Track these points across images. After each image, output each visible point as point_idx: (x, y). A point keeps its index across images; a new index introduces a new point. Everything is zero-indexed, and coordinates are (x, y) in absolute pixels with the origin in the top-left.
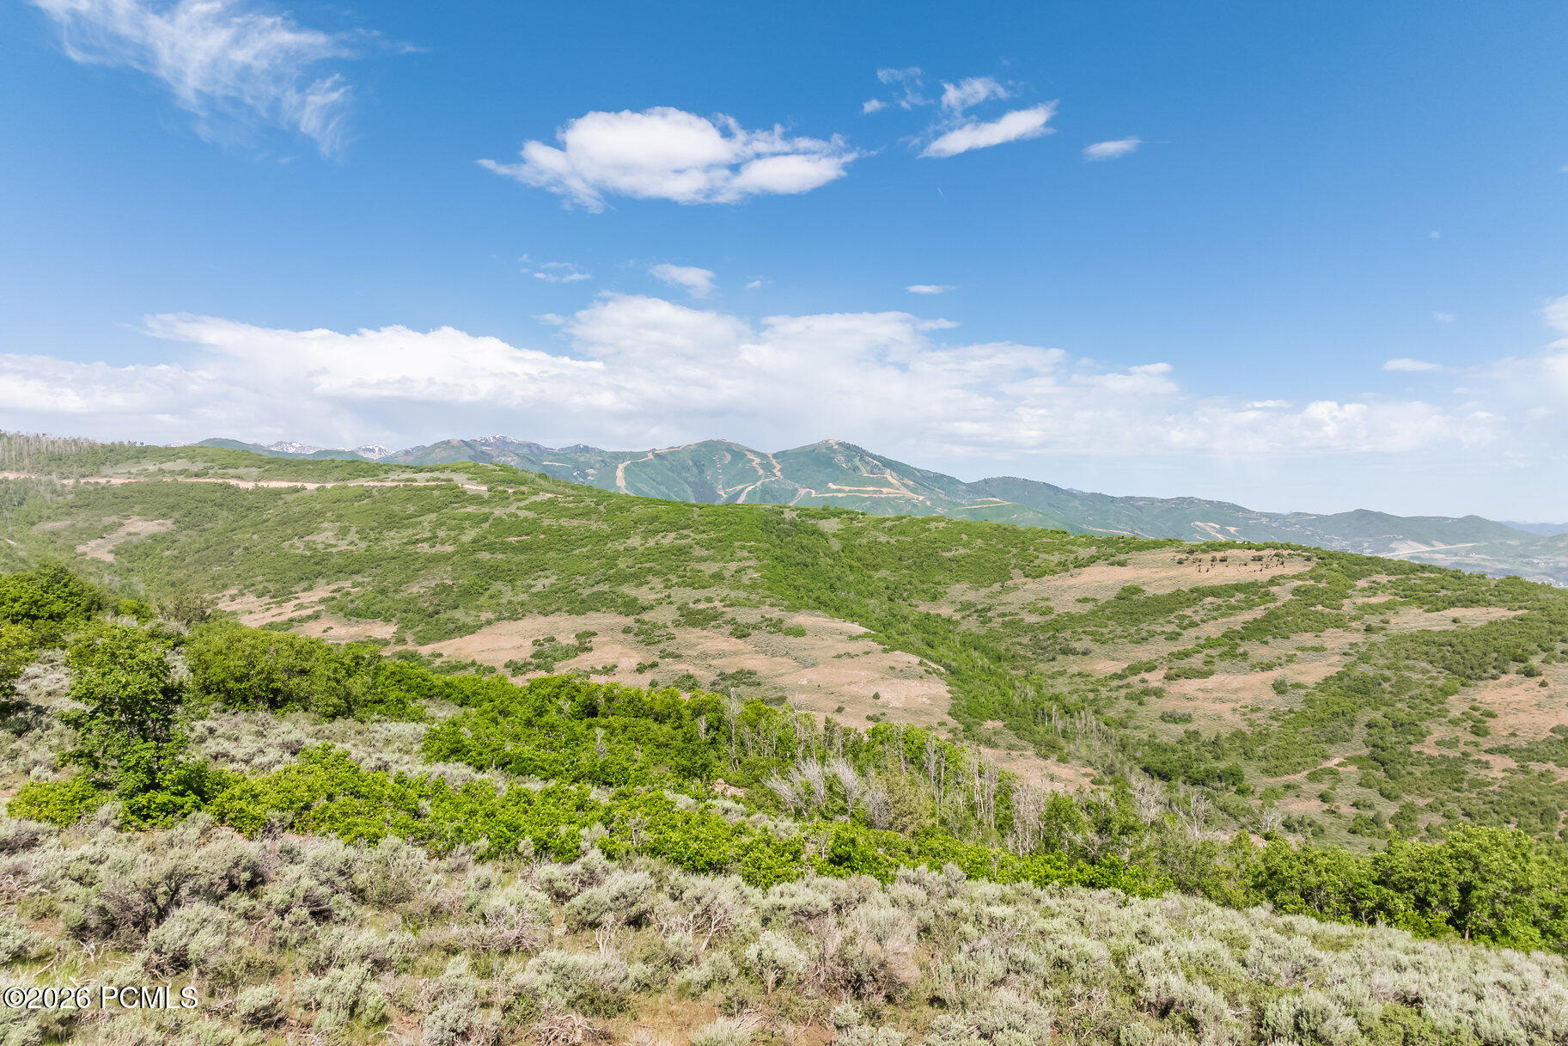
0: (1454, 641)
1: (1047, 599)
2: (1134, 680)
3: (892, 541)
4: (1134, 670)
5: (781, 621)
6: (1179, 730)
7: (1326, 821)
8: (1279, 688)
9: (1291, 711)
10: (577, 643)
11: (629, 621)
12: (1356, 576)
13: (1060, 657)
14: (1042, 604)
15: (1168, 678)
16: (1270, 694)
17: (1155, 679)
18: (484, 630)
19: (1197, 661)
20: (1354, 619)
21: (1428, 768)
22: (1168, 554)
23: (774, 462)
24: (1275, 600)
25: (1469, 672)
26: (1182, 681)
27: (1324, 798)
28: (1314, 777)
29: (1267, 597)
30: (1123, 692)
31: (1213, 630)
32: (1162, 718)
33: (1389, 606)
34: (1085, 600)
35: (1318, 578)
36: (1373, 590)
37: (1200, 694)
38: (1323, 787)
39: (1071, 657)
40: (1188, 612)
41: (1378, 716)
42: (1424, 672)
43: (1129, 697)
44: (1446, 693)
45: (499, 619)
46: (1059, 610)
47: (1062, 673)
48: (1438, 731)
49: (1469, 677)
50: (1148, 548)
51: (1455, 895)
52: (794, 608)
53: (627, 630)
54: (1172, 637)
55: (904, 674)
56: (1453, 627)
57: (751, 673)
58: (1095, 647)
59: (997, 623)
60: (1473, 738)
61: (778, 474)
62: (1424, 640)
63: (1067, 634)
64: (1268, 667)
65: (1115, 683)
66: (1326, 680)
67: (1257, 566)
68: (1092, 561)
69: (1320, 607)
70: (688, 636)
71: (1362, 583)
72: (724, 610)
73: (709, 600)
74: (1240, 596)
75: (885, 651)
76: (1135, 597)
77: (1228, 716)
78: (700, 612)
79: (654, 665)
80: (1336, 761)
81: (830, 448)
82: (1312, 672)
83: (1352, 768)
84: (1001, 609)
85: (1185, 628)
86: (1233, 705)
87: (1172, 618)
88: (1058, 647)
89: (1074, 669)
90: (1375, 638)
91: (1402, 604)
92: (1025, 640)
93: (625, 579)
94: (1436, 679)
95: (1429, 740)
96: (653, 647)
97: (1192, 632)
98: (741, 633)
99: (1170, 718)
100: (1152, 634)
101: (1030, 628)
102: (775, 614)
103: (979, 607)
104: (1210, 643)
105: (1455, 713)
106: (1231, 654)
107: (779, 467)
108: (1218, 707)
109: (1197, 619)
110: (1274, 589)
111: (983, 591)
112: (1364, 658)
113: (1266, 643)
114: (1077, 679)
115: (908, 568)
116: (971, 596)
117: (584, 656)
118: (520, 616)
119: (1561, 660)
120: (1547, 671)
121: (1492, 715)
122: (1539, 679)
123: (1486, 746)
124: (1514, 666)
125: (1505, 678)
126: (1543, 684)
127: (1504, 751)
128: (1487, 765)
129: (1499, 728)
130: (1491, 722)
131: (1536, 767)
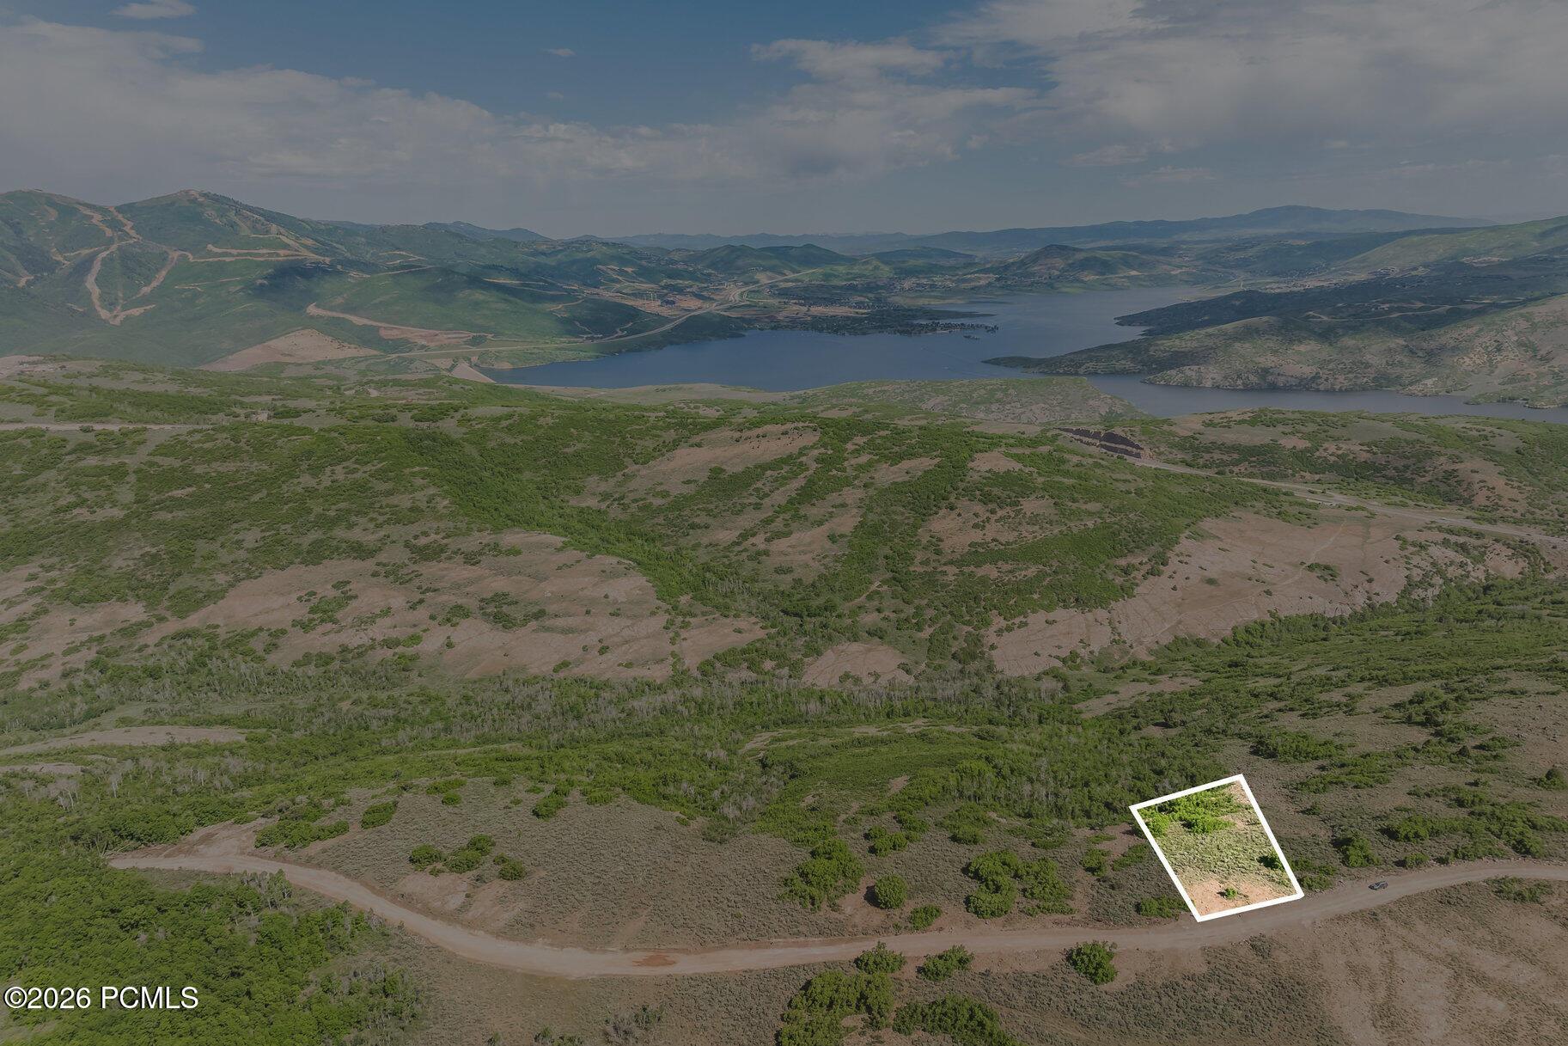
0: (911, 488)
1: (662, 484)
2: (747, 544)
3: (518, 441)
4: (744, 536)
5: (497, 545)
6: (789, 578)
7: (884, 625)
8: (832, 538)
9: (844, 554)
10: (338, 593)
11: (370, 564)
12: (845, 440)
13: (691, 532)
14: (659, 489)
15: (768, 540)
16: (828, 544)
17: (759, 541)
18: (232, 592)
19: (778, 524)
20: (856, 477)
21: (920, 581)
22: (726, 433)
23: (120, 217)
24: (807, 469)
25: (925, 512)
26: (776, 541)
27: (879, 611)
28: (870, 598)
29: (803, 467)
30: (745, 555)
31: (780, 497)
32: (776, 571)
33: (870, 464)
34: (689, 482)
35: (825, 446)
36: (857, 452)
37: (790, 550)
38: (876, 603)
39: (699, 531)
40: (759, 485)
41: (887, 551)
42: (903, 514)
43: (750, 558)
44: (915, 527)
45: (238, 580)
46: (674, 492)
47: (699, 545)
48: (920, 556)
49: (924, 515)
50: (712, 428)
52: (497, 530)
53: (375, 574)
54: (757, 507)
55: (614, 575)
56: (907, 478)
57: (505, 595)
58: (710, 520)
59: (634, 508)
60: (937, 557)
61: (132, 233)
62: (896, 488)
63: (687, 512)
64: (820, 523)
65: (737, 549)
66: (856, 527)
67: (785, 440)
68: (675, 444)
69: (835, 472)
70: (430, 569)
71: (850, 446)
72: (445, 541)
73: (425, 534)
74: (786, 468)
75: (589, 557)
76: (722, 476)
77: (811, 563)
78: (427, 547)
79: (421, 601)
80: (877, 584)
81: (194, 201)
82: (846, 523)
83: (885, 587)
84: (632, 496)
85: (761, 499)
86: (812, 555)
87: (751, 491)
88: (686, 524)
89: (705, 541)
90: (871, 492)
91: (878, 461)
92: (661, 520)
93: (333, 523)
94: (909, 518)
95: (917, 561)
96: (408, 585)
97: (767, 501)
98: (471, 559)
99: (779, 570)
100: (744, 506)
101: (660, 510)
102: (487, 537)
103: (616, 496)
104: (780, 510)
105: (924, 541)
106: (796, 517)
107: (130, 224)
108: (803, 557)
109: (767, 489)
110: (803, 459)
111: (612, 482)
112: (870, 509)
113: (814, 505)
114: (710, 549)
115: (545, 467)
116: (603, 487)
117: (354, 603)
118: (257, 574)
119: (963, 496)
120: (959, 504)
121: (941, 540)
122: (957, 511)
123: (942, 562)
124: (943, 504)
125: (941, 513)
126: (959, 515)
127: (951, 563)
128: (944, 573)
129: (946, 546)
130: (942, 545)
131: (966, 569)
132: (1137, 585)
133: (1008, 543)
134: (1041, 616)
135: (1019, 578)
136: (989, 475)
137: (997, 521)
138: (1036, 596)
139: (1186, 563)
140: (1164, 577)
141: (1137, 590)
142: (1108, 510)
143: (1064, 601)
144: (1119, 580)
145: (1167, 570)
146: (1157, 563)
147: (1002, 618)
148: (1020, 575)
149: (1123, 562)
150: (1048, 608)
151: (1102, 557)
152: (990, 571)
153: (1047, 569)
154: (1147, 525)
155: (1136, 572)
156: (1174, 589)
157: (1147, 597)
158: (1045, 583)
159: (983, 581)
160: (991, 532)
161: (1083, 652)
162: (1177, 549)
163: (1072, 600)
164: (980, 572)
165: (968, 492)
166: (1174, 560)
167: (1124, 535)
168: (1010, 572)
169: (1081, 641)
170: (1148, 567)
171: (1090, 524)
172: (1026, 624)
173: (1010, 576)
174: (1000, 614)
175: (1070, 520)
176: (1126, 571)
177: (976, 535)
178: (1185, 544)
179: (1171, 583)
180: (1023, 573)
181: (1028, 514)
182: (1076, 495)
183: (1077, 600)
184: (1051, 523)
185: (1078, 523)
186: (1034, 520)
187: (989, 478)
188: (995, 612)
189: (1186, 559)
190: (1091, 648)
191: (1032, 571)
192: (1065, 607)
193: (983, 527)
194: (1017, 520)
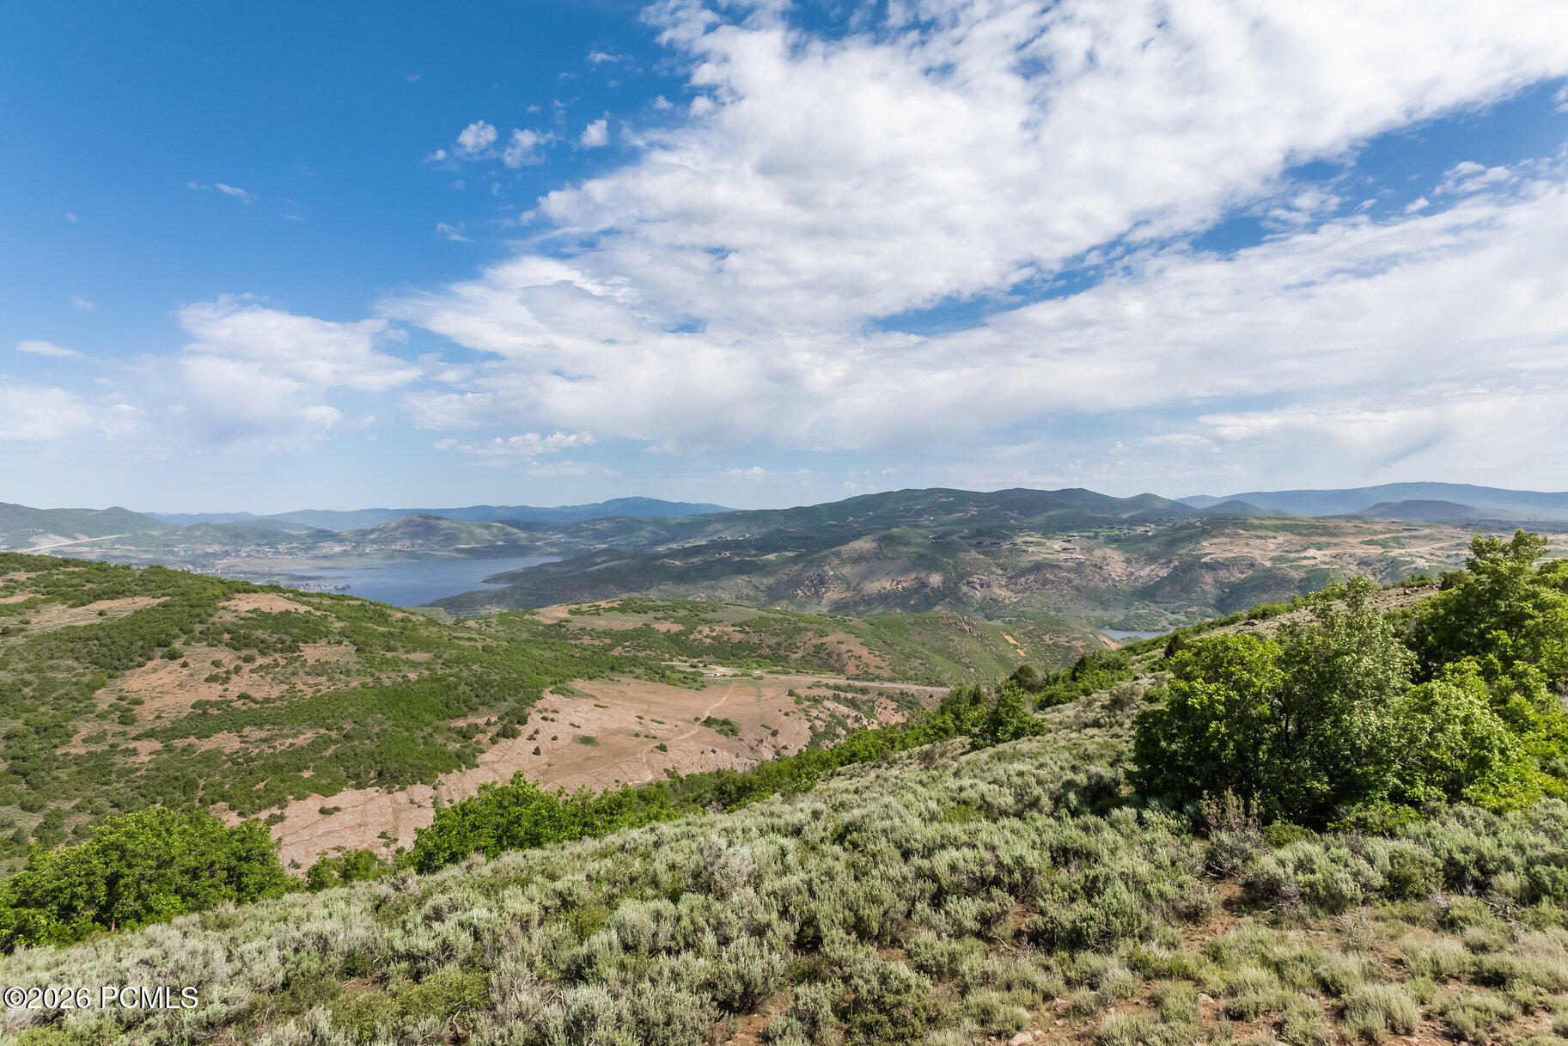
0: (101, 634)
21: (74, 768)
25: (116, 663)
33: (29, 605)
36: (10, 589)
41: (18, 725)
42: (70, 669)
44: (93, 688)
48: (85, 728)
49: (116, 668)
51: (101, 891)
56: (99, 620)
60: (120, 728)
62: (69, 637)
90: (13, 640)
91: (45, 602)
94: (82, 675)
95: (76, 739)
105: (103, 707)
119: (200, 641)
120: (188, 652)
121: (138, 702)
122: (181, 661)
123: (134, 733)
124: (159, 652)
125: (150, 664)
126: (185, 665)
127: (150, 735)
128: (134, 752)
129: (145, 714)
130: (138, 709)
131: (179, 743)
132: (482, 752)
133: (267, 700)
134: (314, 802)
135: (279, 748)
136: (254, 616)
137: (251, 671)
138: (306, 774)
139: (553, 720)
140: (522, 740)
141: (481, 758)
142: (441, 661)
143: (357, 776)
144: (453, 747)
145: (526, 730)
146: (511, 722)
147: (235, 814)
148: (282, 745)
149: (461, 723)
150: (328, 791)
151: (428, 717)
152: (227, 742)
153: (333, 734)
154: (498, 677)
155: (480, 736)
156: (537, 752)
157: (496, 766)
158: (327, 754)
159: (210, 759)
160: (236, 687)
161: (383, 852)
162: (539, 704)
163: (372, 774)
164: (205, 745)
165: (212, 638)
166: (535, 720)
167: (462, 688)
168: (265, 740)
169: (383, 835)
170: (498, 728)
171: (413, 676)
172: (282, 818)
173: (264, 746)
174: (232, 808)
175: (380, 670)
176: (465, 735)
177: (213, 692)
178: (550, 699)
179: (532, 746)
180: (290, 740)
181: (311, 662)
182: (392, 642)
183: (380, 774)
184: (348, 673)
185: (393, 675)
186: (321, 669)
187: (250, 619)
188: (222, 805)
189: (551, 716)
190: (400, 844)
191: (306, 737)
192: (360, 786)
193: (226, 680)
194: (290, 669)
